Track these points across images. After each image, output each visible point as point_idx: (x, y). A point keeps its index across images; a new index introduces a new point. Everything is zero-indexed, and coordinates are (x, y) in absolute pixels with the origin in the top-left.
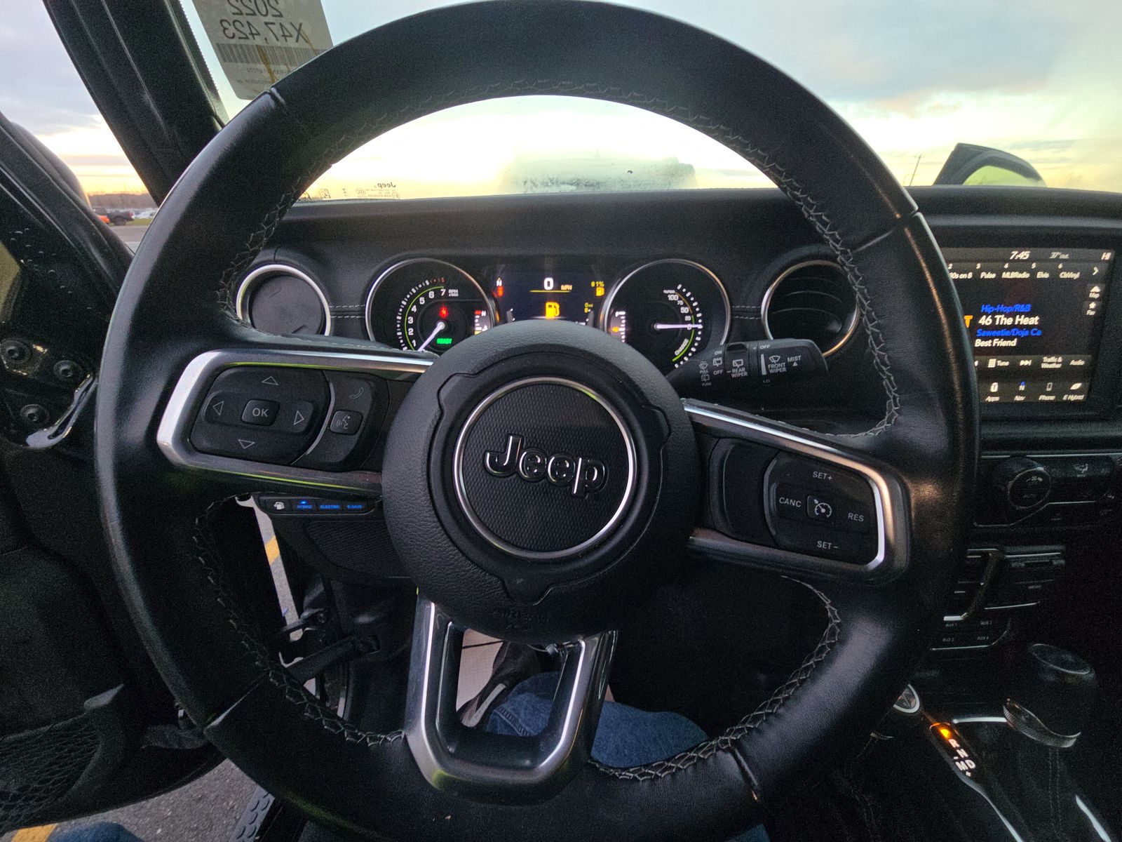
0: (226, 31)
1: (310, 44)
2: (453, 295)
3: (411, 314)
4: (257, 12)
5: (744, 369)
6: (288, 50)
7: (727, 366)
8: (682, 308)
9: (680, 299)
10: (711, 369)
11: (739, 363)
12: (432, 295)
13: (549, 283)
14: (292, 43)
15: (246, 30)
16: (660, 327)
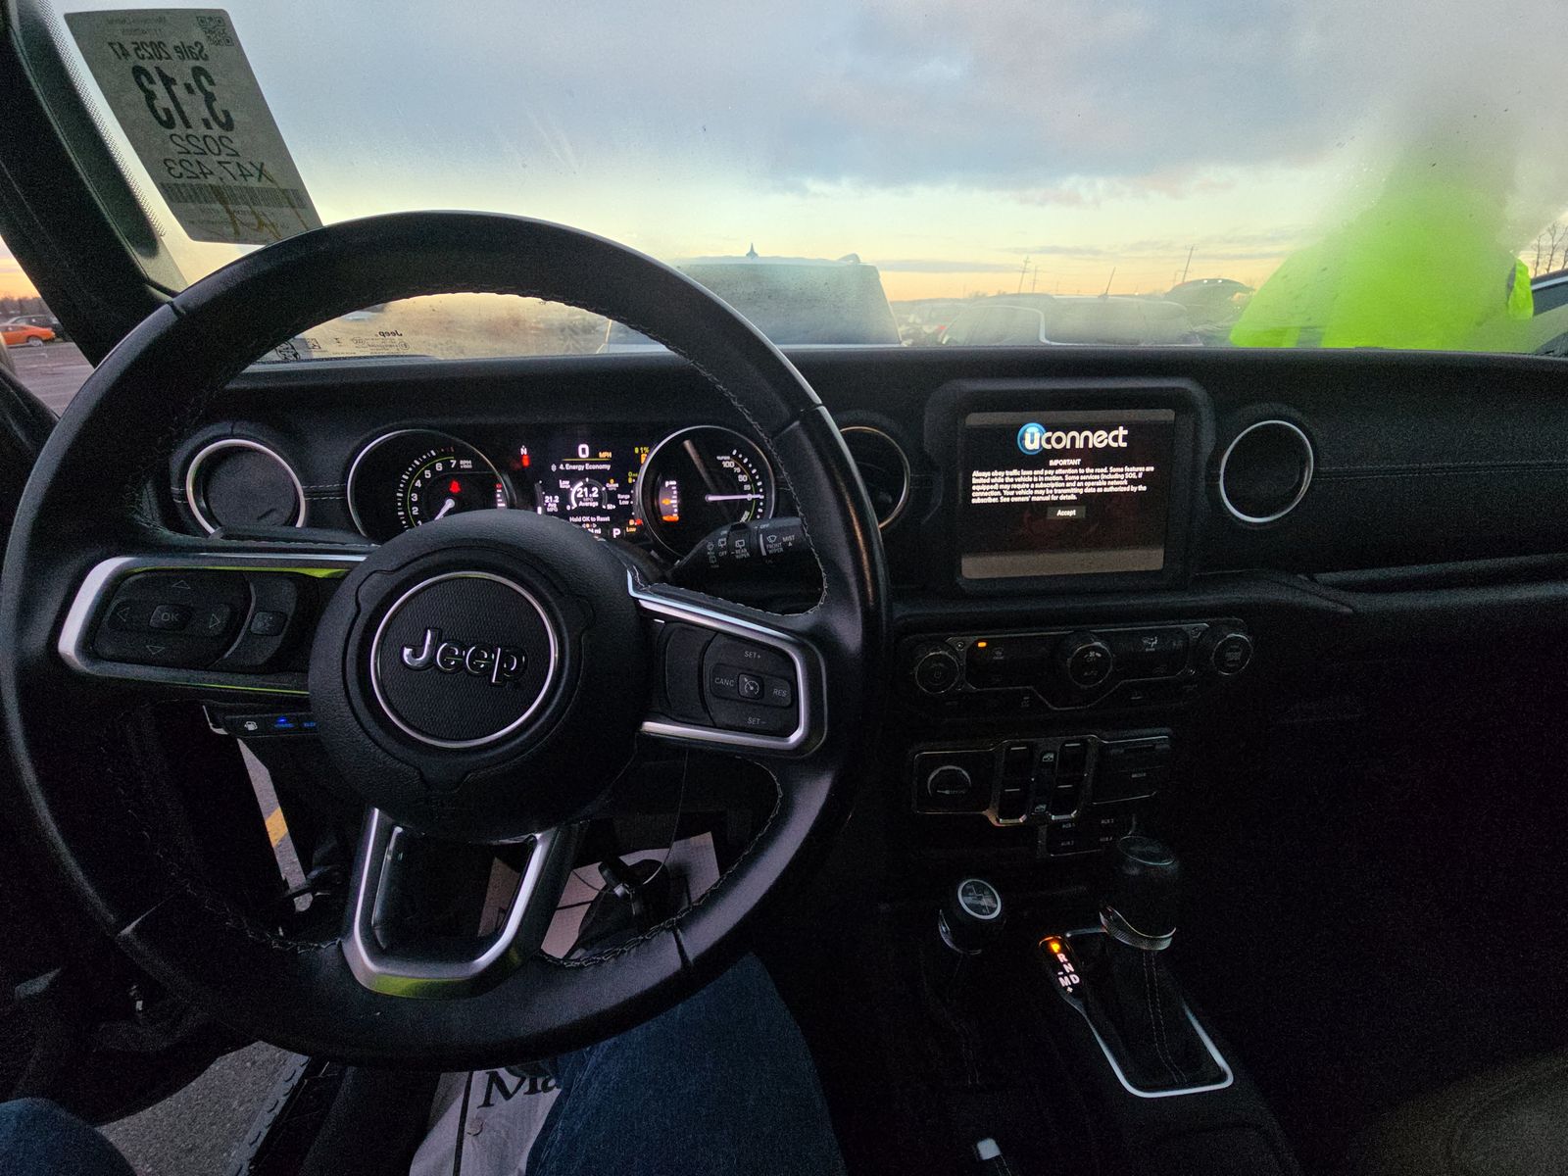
0: (172, 171)
1: (277, 184)
2: (465, 467)
3: (415, 490)
4: (206, 150)
5: (745, 550)
6: (250, 190)
7: (730, 548)
8: (740, 476)
9: (736, 466)
10: (717, 550)
11: (741, 543)
12: (439, 467)
13: (584, 450)
14: (253, 182)
15: (197, 171)
16: (711, 498)
